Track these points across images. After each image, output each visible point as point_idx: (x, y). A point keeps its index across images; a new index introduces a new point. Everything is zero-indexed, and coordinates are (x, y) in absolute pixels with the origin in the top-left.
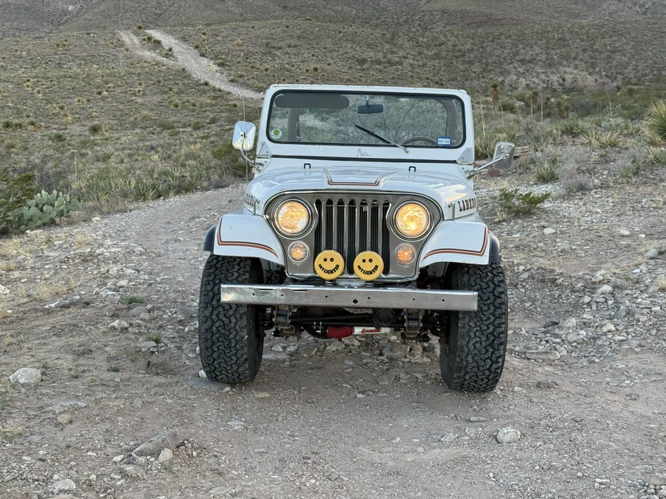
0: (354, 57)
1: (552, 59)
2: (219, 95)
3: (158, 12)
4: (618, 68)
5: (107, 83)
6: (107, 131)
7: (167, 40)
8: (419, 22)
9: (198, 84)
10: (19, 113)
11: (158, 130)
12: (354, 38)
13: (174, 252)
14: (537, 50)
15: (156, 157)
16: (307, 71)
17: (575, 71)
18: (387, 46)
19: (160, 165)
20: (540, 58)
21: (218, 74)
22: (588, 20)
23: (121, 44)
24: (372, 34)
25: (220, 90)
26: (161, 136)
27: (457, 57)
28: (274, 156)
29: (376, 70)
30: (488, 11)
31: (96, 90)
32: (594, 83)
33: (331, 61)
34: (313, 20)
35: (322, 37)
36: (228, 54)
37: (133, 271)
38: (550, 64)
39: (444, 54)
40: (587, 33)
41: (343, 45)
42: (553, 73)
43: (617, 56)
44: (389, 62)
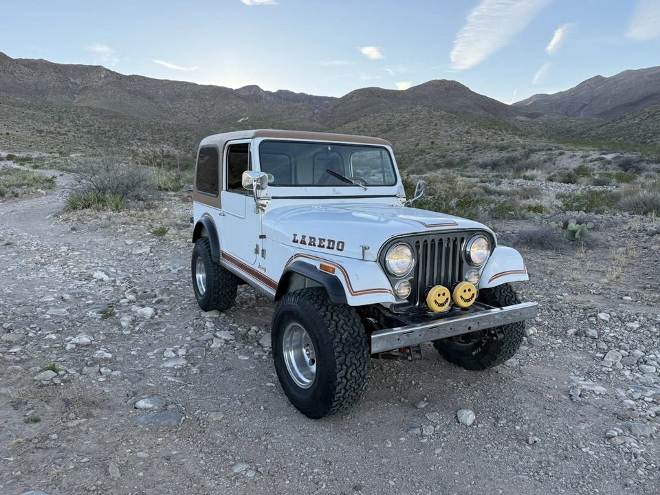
0: (34, 128)
1: (155, 139)
8: (74, 112)
12: (33, 117)
14: (147, 134)
16: (1, 134)
17: (168, 147)
18: (56, 124)
20: (149, 139)
22: (172, 121)
24: (45, 116)
27: (101, 134)
29: (51, 137)
30: (116, 111)
32: (178, 154)
33: (18, 130)
35: (10, 114)
38: (155, 142)
39: (93, 131)
40: (172, 128)
41: (26, 120)
42: (156, 147)
43: (189, 141)
44: (59, 133)
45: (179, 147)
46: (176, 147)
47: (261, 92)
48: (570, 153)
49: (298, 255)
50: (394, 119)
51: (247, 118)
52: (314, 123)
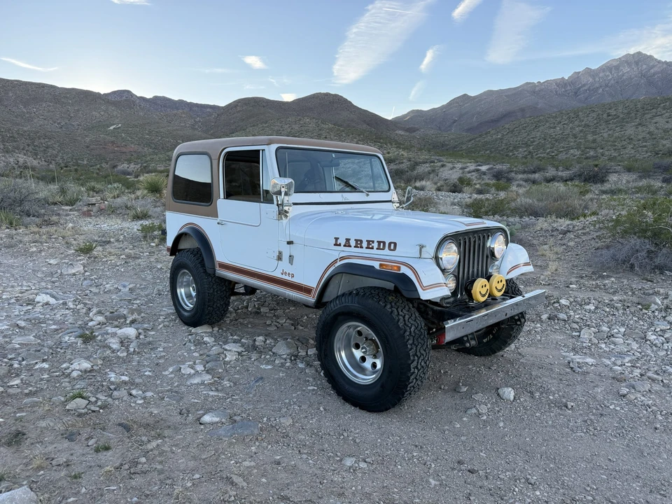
1: (8, 148)
4: (52, 157)
17: (25, 157)
22: (27, 128)
32: (38, 165)
38: (7, 151)
42: (10, 157)
43: (50, 150)
45: (39, 157)
46: (35, 157)
47: (134, 97)
48: (450, 165)
49: (342, 258)
50: (283, 130)
51: (120, 125)
52: (196, 132)
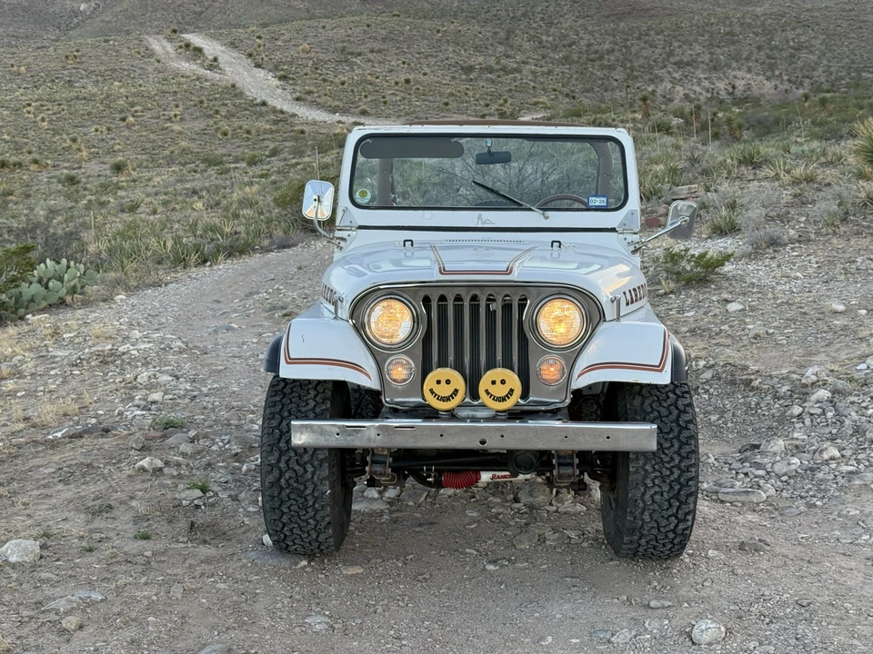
0: (457, 63)
1: (718, 59)
2: (281, 118)
3: (198, 9)
4: (804, 70)
5: (133, 105)
6: (134, 170)
7: (211, 47)
8: (541, 15)
9: (252, 104)
10: (18, 148)
11: (202, 166)
12: (457, 39)
13: (225, 345)
14: (698, 48)
15: (199, 205)
16: (397, 83)
17: (748, 76)
18: (501, 49)
19: (205, 216)
20: (702, 59)
21: (279, 91)
22: (764, 7)
23: (150, 53)
24: (480, 33)
25: (282, 112)
26: (206, 174)
27: (593, 61)
28: (361, 227)
29: (487, 80)
31: (118, 116)
32: (773, 91)
33: (427, 70)
34: (402, 16)
35: (415, 38)
36: (291, 63)
37: (170, 378)
38: (715, 67)
39: (575, 57)
40: (763, 24)
41: (443, 48)
42: (719, 78)
43: (803, 54)
44: (503, 69)
45: (777, 73)
46: (769, 73)
